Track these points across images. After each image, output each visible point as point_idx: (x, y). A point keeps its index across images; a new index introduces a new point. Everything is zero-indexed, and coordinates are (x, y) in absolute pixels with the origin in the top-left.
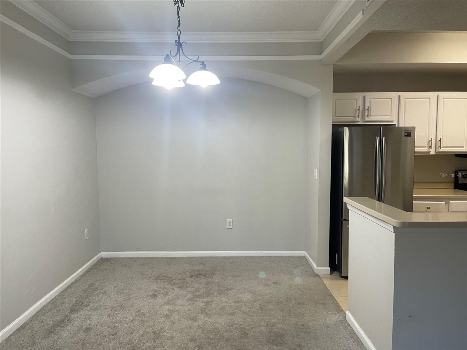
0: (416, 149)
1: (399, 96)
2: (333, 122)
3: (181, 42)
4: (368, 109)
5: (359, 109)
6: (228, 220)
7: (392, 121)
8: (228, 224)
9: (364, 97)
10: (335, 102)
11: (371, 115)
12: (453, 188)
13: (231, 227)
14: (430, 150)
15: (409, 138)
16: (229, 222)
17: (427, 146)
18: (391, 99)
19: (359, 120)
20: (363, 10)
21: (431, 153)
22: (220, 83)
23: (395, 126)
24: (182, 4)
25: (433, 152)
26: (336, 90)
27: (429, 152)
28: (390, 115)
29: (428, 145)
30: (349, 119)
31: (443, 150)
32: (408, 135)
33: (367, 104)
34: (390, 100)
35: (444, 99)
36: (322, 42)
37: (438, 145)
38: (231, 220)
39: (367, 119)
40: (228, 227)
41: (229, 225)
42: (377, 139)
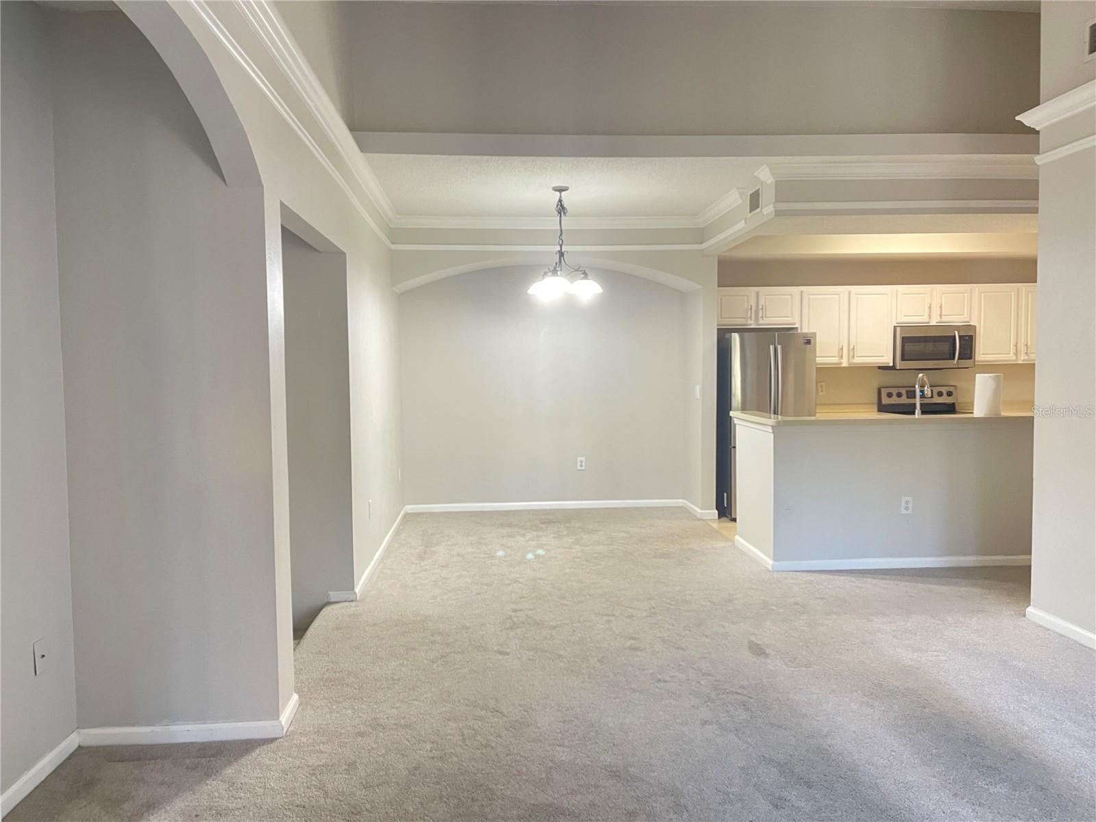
0: (818, 360)
1: (802, 292)
2: (718, 325)
3: (563, 250)
4: (762, 309)
5: (751, 309)
6: (579, 459)
7: (794, 324)
8: (579, 464)
9: (758, 293)
10: (721, 299)
11: (767, 316)
12: (876, 410)
13: (583, 468)
14: (842, 361)
15: (808, 346)
16: (581, 462)
17: (836, 355)
18: (791, 295)
19: (752, 322)
20: (746, 220)
21: (844, 365)
22: (602, 293)
23: (797, 330)
24: (565, 213)
25: (845, 364)
26: (721, 284)
27: (841, 364)
28: (790, 315)
29: (839, 354)
30: (738, 322)
31: (857, 360)
32: (808, 342)
33: (762, 302)
34: (789, 297)
35: (859, 296)
36: (703, 228)
37: (851, 353)
38: (583, 459)
39: (761, 321)
40: (579, 468)
41: (581, 466)
42: (772, 347)
